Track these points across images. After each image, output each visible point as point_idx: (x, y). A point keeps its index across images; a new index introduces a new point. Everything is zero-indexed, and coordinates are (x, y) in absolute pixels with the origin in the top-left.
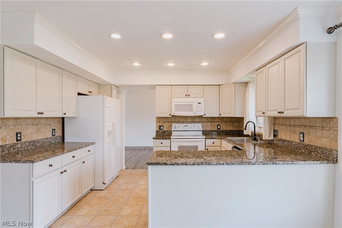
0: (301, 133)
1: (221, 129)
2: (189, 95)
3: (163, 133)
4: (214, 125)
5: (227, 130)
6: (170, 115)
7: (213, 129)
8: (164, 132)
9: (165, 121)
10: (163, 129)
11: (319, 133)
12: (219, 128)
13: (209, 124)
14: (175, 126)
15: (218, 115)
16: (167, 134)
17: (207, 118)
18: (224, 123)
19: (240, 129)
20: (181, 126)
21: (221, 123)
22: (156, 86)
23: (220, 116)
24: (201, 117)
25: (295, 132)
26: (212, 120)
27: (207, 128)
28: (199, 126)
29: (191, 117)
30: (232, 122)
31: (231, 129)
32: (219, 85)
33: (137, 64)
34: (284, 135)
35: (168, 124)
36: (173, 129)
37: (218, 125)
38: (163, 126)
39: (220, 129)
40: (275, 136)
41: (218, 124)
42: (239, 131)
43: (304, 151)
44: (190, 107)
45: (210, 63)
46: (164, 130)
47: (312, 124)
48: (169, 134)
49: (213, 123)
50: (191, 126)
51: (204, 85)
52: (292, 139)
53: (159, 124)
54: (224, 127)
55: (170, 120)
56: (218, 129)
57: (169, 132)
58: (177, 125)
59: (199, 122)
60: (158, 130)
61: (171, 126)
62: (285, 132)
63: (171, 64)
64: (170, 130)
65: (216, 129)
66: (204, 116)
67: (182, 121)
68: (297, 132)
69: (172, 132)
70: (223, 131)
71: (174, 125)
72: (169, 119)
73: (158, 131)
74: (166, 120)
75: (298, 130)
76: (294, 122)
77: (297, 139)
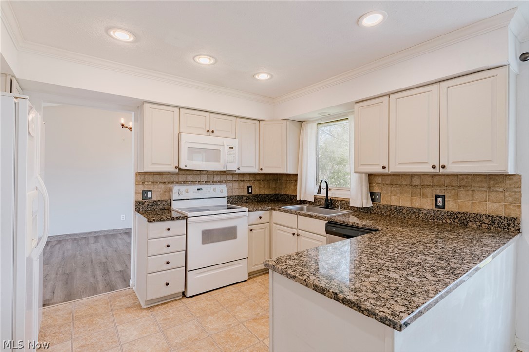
0: (437, 197)
1: (253, 194)
2: (213, 132)
3: (152, 205)
4: (243, 186)
5: (262, 195)
6: (176, 168)
7: (242, 194)
8: (155, 203)
9: (155, 180)
10: (151, 198)
11: (480, 195)
12: (250, 191)
13: (236, 185)
14: (179, 190)
15: (256, 170)
16: (161, 206)
17: (239, 174)
18: (256, 183)
19: (277, 192)
20: (190, 191)
21: (253, 183)
22: (146, 105)
23: (261, 172)
24: (232, 173)
25: (424, 195)
26: (241, 179)
27: (232, 192)
28: (222, 190)
29: (207, 172)
30: (268, 180)
31: (267, 192)
32: (259, 120)
34: (392, 198)
35: (163, 186)
36: (175, 197)
37: (249, 187)
38: (151, 191)
39: (251, 193)
40: (373, 200)
41: (249, 185)
42: (277, 194)
43: (449, 221)
44: (215, 154)
45: (272, 76)
46: (155, 199)
47: (464, 184)
48: (166, 207)
49: (242, 184)
50: (209, 190)
51: (237, 117)
52: (417, 205)
53: (142, 188)
54: (257, 190)
55: (166, 178)
56: (249, 193)
57: (164, 203)
58: (183, 188)
59: (220, 182)
60: (140, 199)
61: (170, 191)
62: (398, 195)
64: (166, 199)
65: (246, 194)
66: (238, 171)
67: (192, 180)
68: (429, 195)
69: (173, 203)
70: (256, 196)
71: (176, 188)
72: (164, 176)
73: (140, 202)
74: (157, 178)
75: (431, 192)
76: (422, 181)
77: (428, 204)
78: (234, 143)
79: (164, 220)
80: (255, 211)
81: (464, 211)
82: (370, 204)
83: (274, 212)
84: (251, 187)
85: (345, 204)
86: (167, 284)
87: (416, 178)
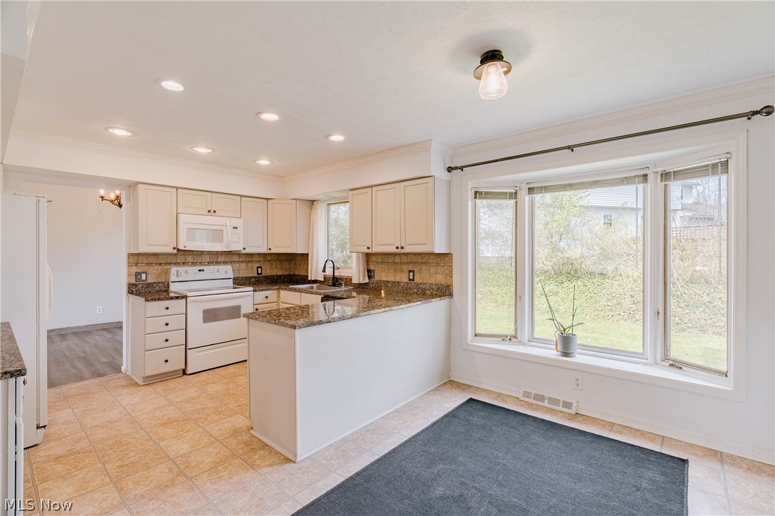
0: (410, 271)
1: (263, 275)
2: (215, 212)
3: (147, 288)
4: (252, 267)
5: (274, 276)
6: (174, 248)
7: (251, 275)
8: (150, 285)
9: (150, 261)
10: (146, 280)
11: (433, 270)
12: (260, 272)
13: (243, 266)
14: (178, 271)
15: (264, 250)
16: (157, 288)
17: (247, 255)
18: (267, 263)
19: (292, 273)
20: (192, 272)
21: (263, 263)
22: (139, 185)
23: (269, 252)
24: (238, 254)
25: (402, 271)
26: (248, 259)
27: (239, 273)
28: (227, 271)
29: (209, 253)
30: (280, 260)
31: (279, 273)
32: (267, 199)
33: (121, 133)
34: (382, 275)
35: (159, 267)
36: (173, 278)
37: (258, 268)
38: (145, 273)
39: (261, 274)
40: (369, 277)
41: (258, 265)
42: (291, 275)
43: (416, 291)
44: (218, 235)
45: (272, 163)
46: (150, 280)
47: (424, 261)
48: (163, 289)
49: (250, 265)
50: (211, 271)
51: (241, 196)
52: (398, 279)
53: (134, 269)
54: (268, 271)
55: (163, 259)
56: (258, 274)
57: (161, 285)
58: (182, 269)
59: (225, 263)
60: (133, 281)
61: (167, 273)
62: (386, 272)
63: (202, 150)
64: (163, 280)
65: (256, 275)
66: (243, 252)
67: (192, 261)
68: (405, 271)
69: (171, 285)
70: (266, 278)
71: (174, 270)
72: (161, 257)
73: (133, 285)
74: (154, 260)
75: (406, 268)
76: (401, 259)
77: (403, 278)
78: (239, 223)
79: (162, 299)
80: (261, 291)
81: (425, 282)
82: (367, 280)
83: (282, 292)
84: (261, 267)
85: (348, 281)
86: (166, 361)
87: (397, 257)
